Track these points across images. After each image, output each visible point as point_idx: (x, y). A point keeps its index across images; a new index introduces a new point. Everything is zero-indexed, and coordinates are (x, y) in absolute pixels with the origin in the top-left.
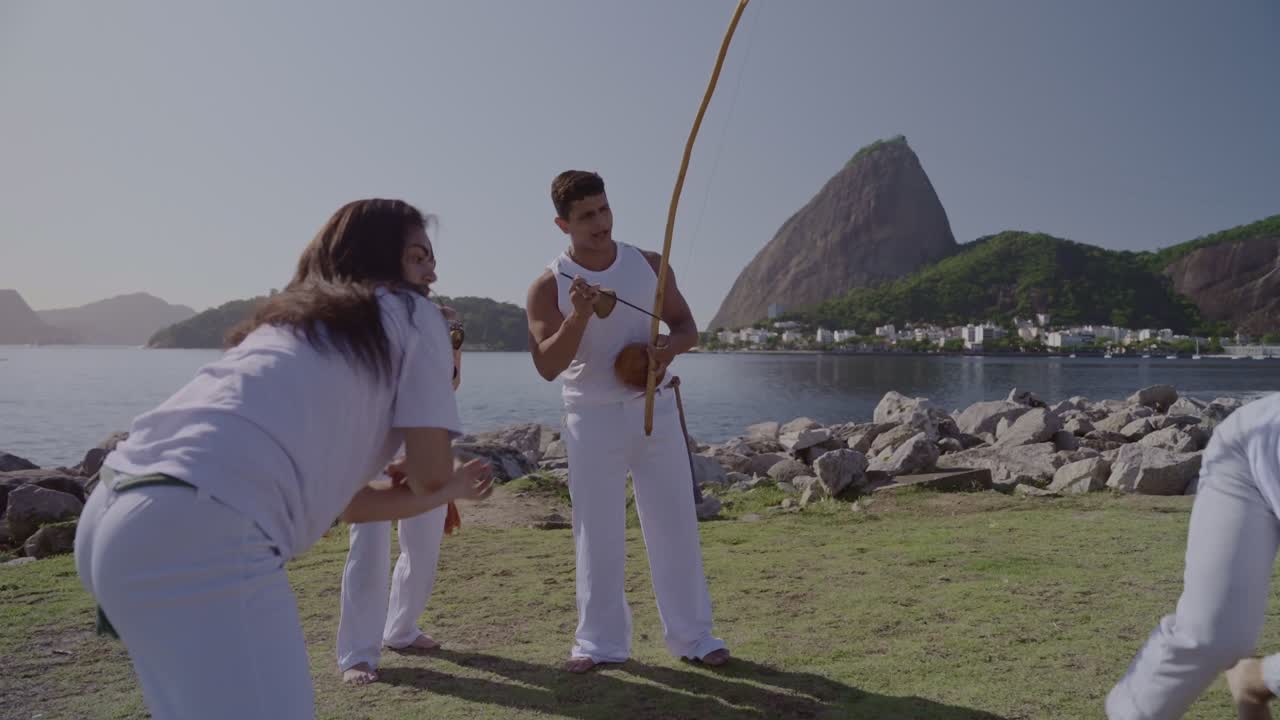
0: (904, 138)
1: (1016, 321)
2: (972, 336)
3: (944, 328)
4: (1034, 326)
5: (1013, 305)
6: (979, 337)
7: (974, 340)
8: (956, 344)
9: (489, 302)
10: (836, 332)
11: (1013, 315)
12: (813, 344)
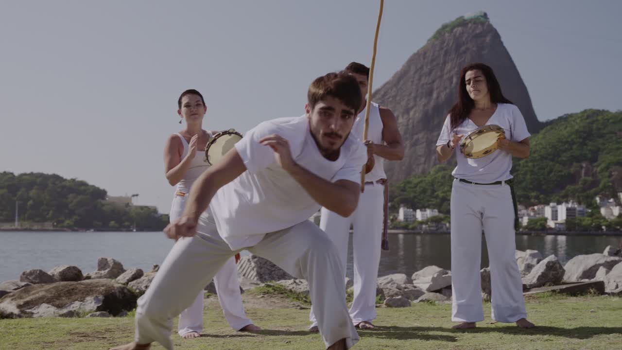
0: (485, 15)
1: (598, 199)
2: (555, 216)
3: (527, 208)
4: (616, 206)
5: (595, 184)
6: (562, 216)
7: (557, 219)
8: (539, 224)
9: (56, 177)
10: (418, 211)
11: (596, 194)
12: (395, 223)
